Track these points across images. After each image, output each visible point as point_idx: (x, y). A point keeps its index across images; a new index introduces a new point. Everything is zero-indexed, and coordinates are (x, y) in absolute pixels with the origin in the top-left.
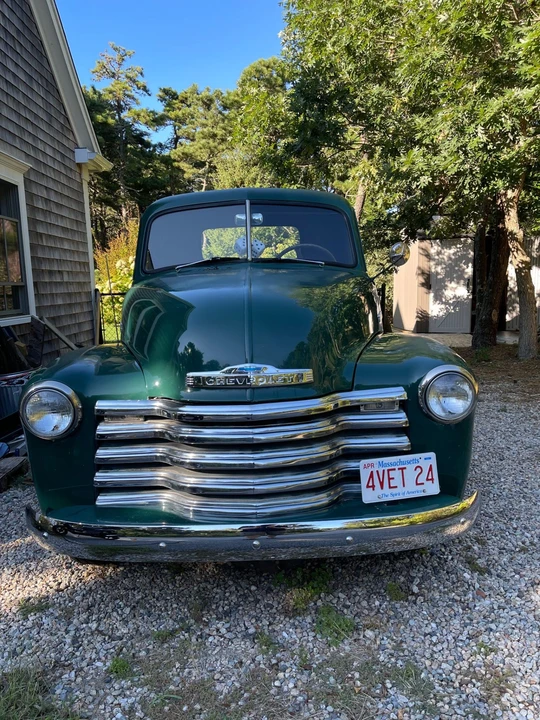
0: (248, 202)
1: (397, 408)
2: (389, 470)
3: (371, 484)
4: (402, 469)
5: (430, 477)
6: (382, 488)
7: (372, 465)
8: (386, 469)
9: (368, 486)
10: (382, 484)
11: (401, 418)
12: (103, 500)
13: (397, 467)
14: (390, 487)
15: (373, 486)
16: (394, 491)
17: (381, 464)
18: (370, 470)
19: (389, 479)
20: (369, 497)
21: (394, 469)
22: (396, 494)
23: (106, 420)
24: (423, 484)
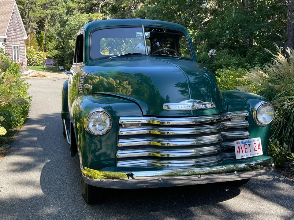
0: (143, 26)
1: (244, 119)
2: (245, 145)
4: (249, 144)
6: (243, 153)
7: (239, 143)
9: (238, 152)
10: (243, 151)
11: (246, 123)
12: (120, 164)
13: (247, 144)
14: (246, 152)
15: (240, 152)
16: (247, 154)
17: (242, 143)
18: (238, 145)
19: (245, 149)
20: (239, 156)
21: (247, 145)
22: (248, 155)
23: (123, 126)
24: (257, 151)
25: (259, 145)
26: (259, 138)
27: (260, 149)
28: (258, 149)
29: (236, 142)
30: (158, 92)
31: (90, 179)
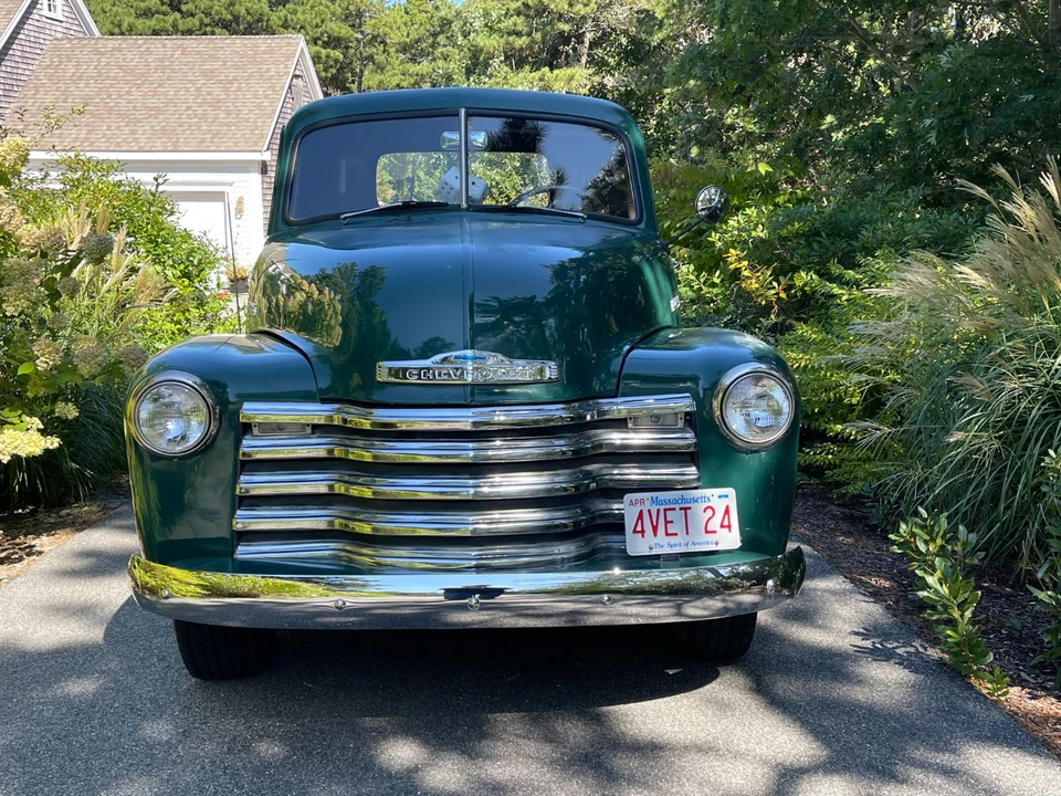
1: (681, 424)
2: (665, 510)
3: (639, 529)
4: (686, 509)
5: (726, 523)
6: (655, 534)
7: (642, 501)
8: (662, 508)
9: (635, 531)
10: (655, 529)
11: (688, 438)
12: (244, 552)
13: (678, 507)
14: (667, 534)
15: (643, 532)
16: (673, 540)
17: (654, 501)
18: (638, 508)
19: (667, 522)
20: (638, 546)
21: (674, 509)
22: (675, 545)
23: (255, 431)
24: (715, 532)
25: (727, 511)
26: (731, 492)
27: (729, 527)
28: (722, 526)
29: (628, 497)
30: (384, 323)
31: (154, 598)
